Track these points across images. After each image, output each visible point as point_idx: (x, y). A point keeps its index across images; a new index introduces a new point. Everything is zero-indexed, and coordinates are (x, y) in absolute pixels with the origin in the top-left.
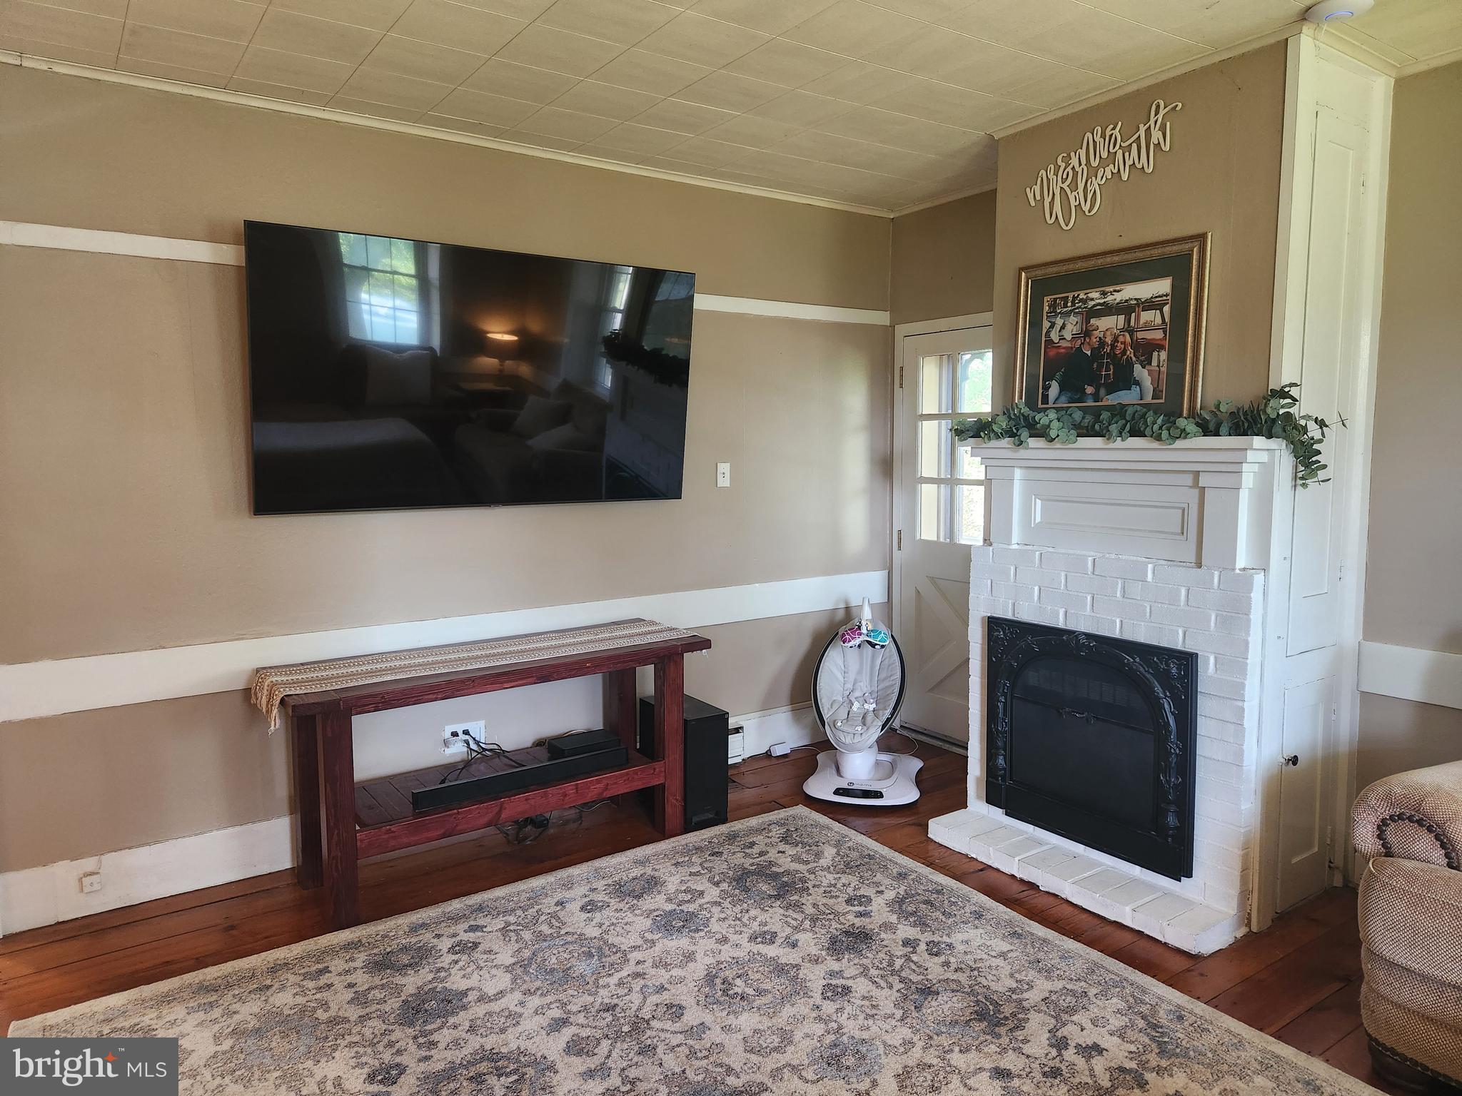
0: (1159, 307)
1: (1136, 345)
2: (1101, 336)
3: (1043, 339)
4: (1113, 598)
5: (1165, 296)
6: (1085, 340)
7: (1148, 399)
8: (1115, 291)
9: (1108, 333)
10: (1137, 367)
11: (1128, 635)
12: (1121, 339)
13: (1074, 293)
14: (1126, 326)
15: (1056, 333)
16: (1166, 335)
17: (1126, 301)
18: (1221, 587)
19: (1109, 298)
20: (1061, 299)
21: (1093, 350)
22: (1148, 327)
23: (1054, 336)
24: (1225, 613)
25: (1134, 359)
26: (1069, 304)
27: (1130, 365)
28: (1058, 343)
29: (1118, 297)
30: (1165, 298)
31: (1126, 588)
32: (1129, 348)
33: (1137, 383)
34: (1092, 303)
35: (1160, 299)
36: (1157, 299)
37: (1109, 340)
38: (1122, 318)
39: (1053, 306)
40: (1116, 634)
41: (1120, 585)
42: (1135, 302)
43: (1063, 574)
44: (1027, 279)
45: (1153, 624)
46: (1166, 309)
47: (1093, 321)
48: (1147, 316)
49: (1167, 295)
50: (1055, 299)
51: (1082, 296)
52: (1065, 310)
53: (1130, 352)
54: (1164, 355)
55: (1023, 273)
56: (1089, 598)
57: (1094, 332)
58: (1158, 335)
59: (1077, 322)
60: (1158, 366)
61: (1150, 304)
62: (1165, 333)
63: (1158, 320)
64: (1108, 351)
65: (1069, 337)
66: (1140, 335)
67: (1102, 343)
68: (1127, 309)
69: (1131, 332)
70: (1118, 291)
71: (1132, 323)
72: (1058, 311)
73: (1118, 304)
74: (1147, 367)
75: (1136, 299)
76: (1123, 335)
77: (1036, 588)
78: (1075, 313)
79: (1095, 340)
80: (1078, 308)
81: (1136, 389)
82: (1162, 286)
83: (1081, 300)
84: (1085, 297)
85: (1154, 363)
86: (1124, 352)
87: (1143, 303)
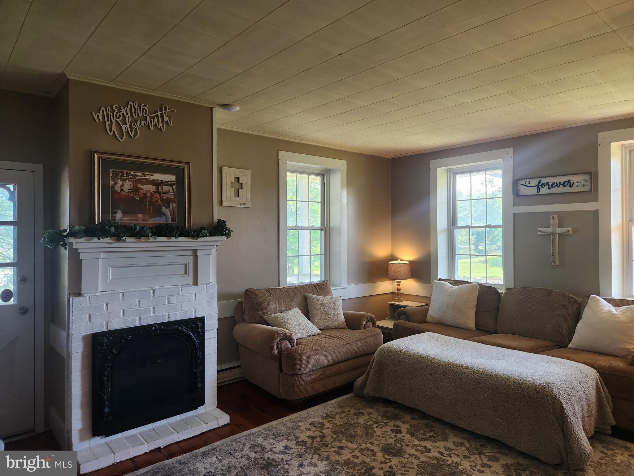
0: (172, 186)
1: (163, 199)
2: (145, 192)
3: (110, 189)
4: (164, 305)
5: (173, 182)
6: (136, 193)
7: (170, 221)
8: (150, 175)
9: (148, 192)
10: (164, 208)
11: (172, 319)
12: (155, 195)
13: (127, 171)
14: (157, 191)
15: (118, 188)
16: (175, 197)
17: (156, 180)
18: (207, 290)
19: (147, 177)
20: (120, 172)
21: (140, 198)
22: (167, 192)
23: (117, 188)
24: (209, 300)
25: (162, 205)
26: (125, 175)
27: (160, 207)
28: (120, 192)
29: (152, 178)
30: (173, 183)
31: (170, 300)
32: (159, 200)
33: (164, 215)
34: (138, 178)
35: (171, 182)
36: (170, 182)
37: (148, 195)
38: (154, 187)
39: (115, 174)
40: (167, 320)
41: (167, 299)
42: (160, 181)
43: (137, 301)
44: (99, 158)
45: (182, 311)
46: (174, 187)
47: (139, 186)
48: (166, 188)
49: (174, 182)
50: (116, 172)
51: (132, 173)
52: (123, 177)
53: (160, 201)
54: (175, 205)
55: (96, 155)
56: (152, 308)
57: (141, 190)
58: (172, 197)
59: (131, 185)
60: (173, 209)
61: (167, 183)
62: (175, 196)
63: (171, 191)
64: (149, 200)
65: (127, 191)
66: (164, 195)
67: (145, 196)
68: (157, 183)
69: (160, 194)
70: (151, 175)
71: (160, 190)
72: (119, 177)
73: (152, 180)
74: (168, 209)
75: (160, 180)
76: (156, 194)
77: (122, 311)
78: (129, 180)
79: (141, 194)
80: (130, 178)
81: (163, 218)
82: (172, 178)
83: (132, 175)
84: (134, 174)
85: (171, 207)
86: (157, 201)
87: (164, 182)
